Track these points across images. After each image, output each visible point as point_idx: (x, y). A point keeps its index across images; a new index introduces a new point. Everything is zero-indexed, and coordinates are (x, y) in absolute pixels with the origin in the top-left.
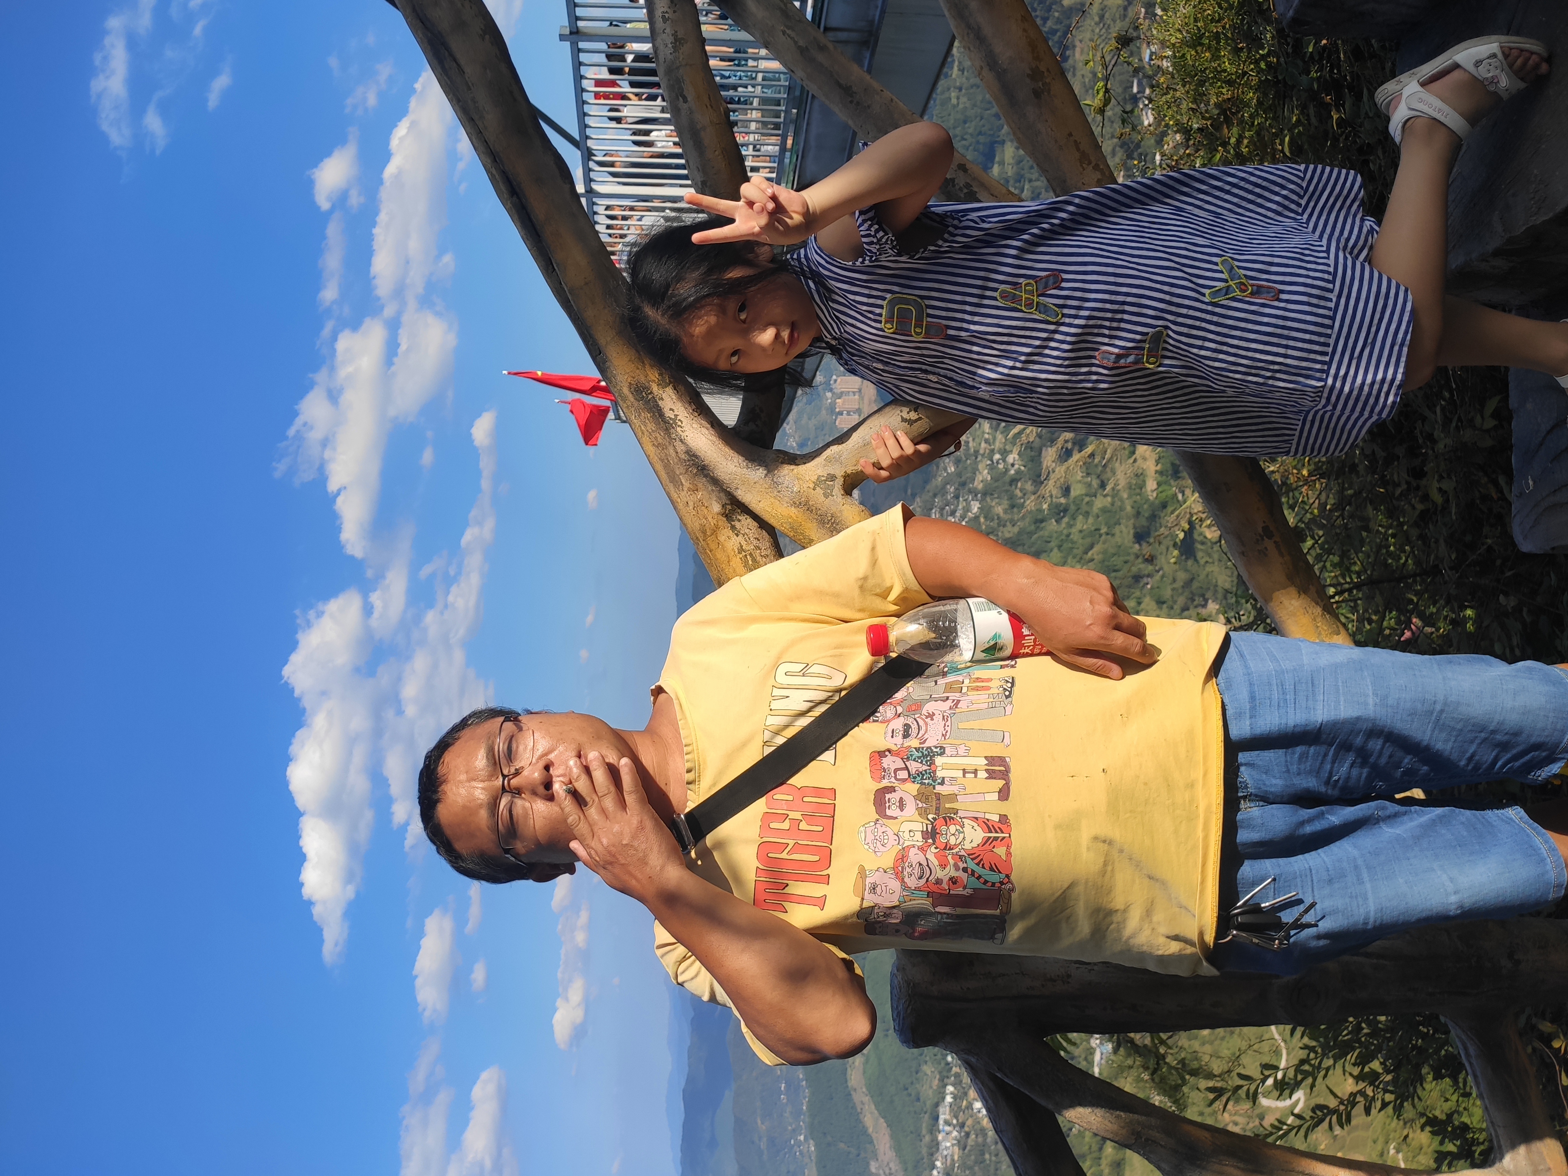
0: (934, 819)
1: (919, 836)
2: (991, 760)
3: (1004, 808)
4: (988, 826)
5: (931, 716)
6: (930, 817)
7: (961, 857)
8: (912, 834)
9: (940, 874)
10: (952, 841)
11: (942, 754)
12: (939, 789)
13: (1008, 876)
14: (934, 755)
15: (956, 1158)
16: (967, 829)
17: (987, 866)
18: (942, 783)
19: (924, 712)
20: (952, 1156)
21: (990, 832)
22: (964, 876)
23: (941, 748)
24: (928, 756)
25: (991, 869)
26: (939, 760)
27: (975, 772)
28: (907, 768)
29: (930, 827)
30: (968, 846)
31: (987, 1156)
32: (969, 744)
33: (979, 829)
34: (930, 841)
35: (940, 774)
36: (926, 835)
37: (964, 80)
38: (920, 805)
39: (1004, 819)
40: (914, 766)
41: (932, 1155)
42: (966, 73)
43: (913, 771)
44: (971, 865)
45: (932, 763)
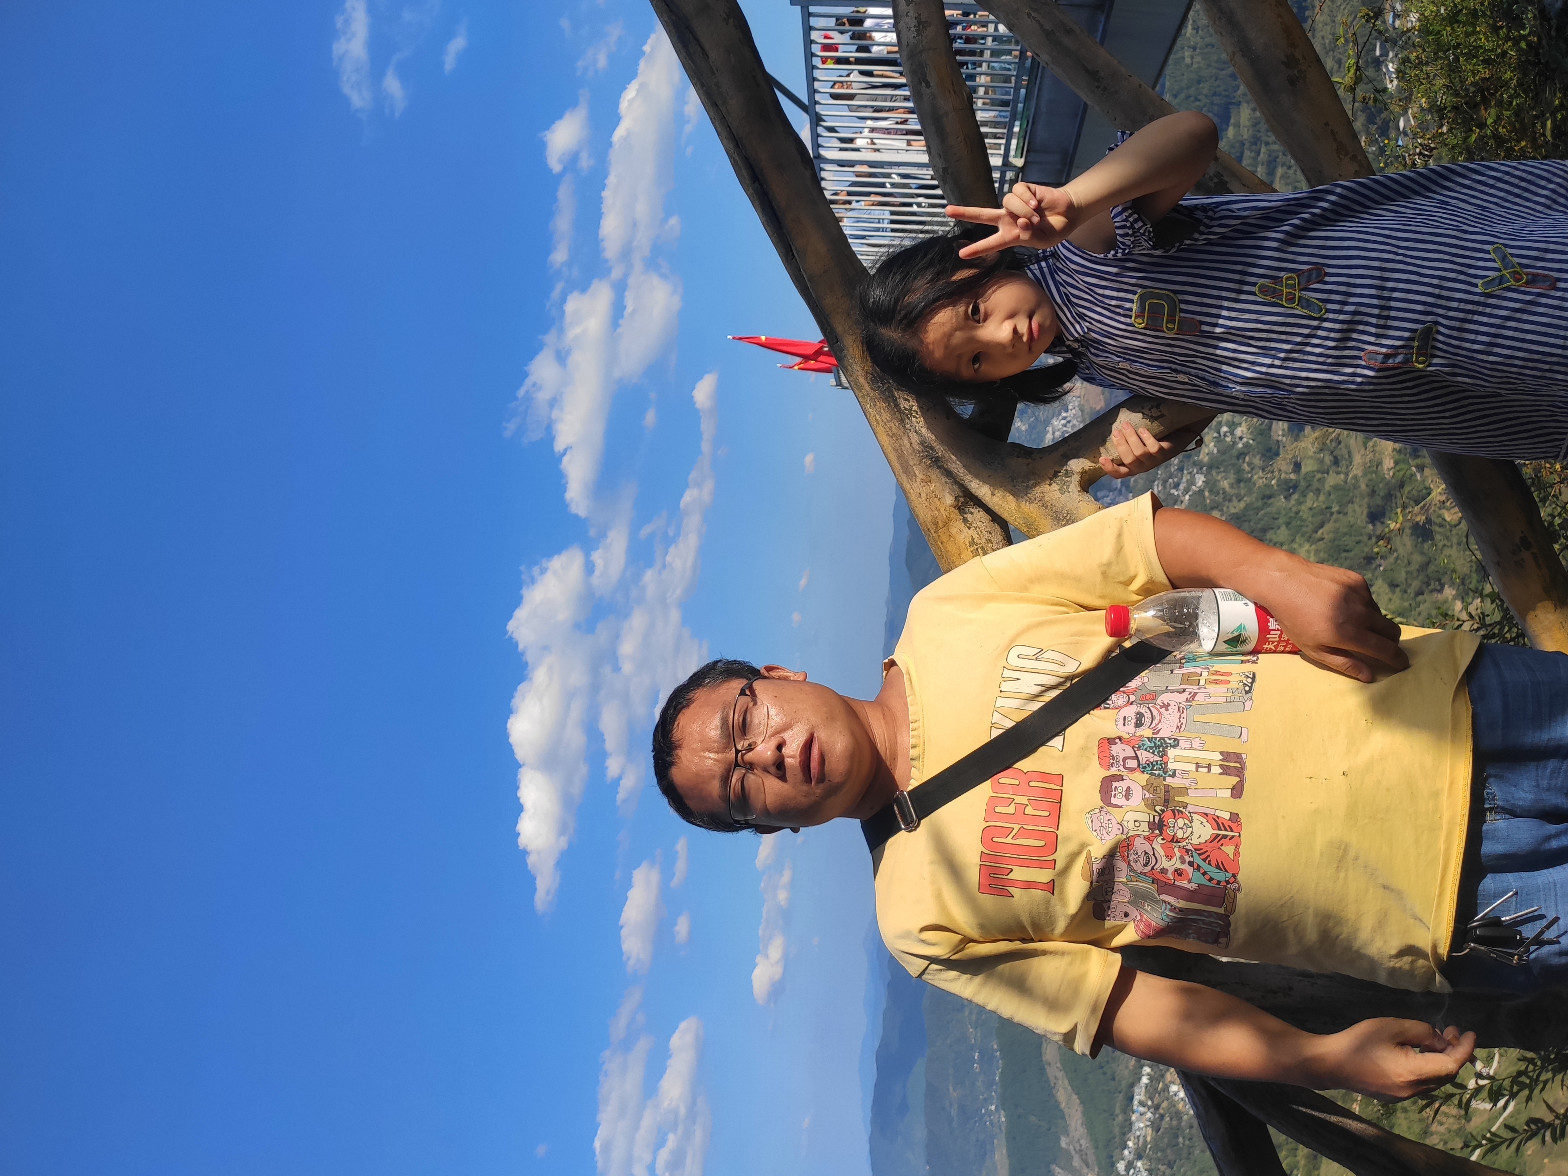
0: (1162, 811)
1: (1145, 826)
2: (1227, 756)
3: (1237, 806)
4: (1217, 823)
5: (1166, 706)
6: (1158, 808)
7: (1187, 851)
8: (1137, 824)
9: (1166, 864)
10: (1180, 834)
11: (1174, 747)
12: (1169, 781)
13: (1234, 876)
14: (1167, 747)
15: (1149, 1139)
16: (1196, 824)
17: (1213, 863)
18: (1173, 775)
19: (1159, 701)
20: (1145, 1137)
21: (1220, 829)
22: (1190, 870)
23: (1175, 740)
24: (1161, 746)
25: (1218, 867)
26: (1171, 752)
27: (1209, 767)
28: (1137, 757)
29: (1157, 819)
30: (1195, 841)
31: (1181, 1140)
32: (1204, 737)
33: (1208, 825)
34: (1157, 832)
35: (1171, 766)
36: (1152, 825)
37: (1198, 39)
38: (1147, 796)
39: (1235, 817)
40: (1144, 756)
41: (1124, 1134)
42: (1200, 32)
43: (1143, 761)
44: (1198, 860)
45: (1165, 754)
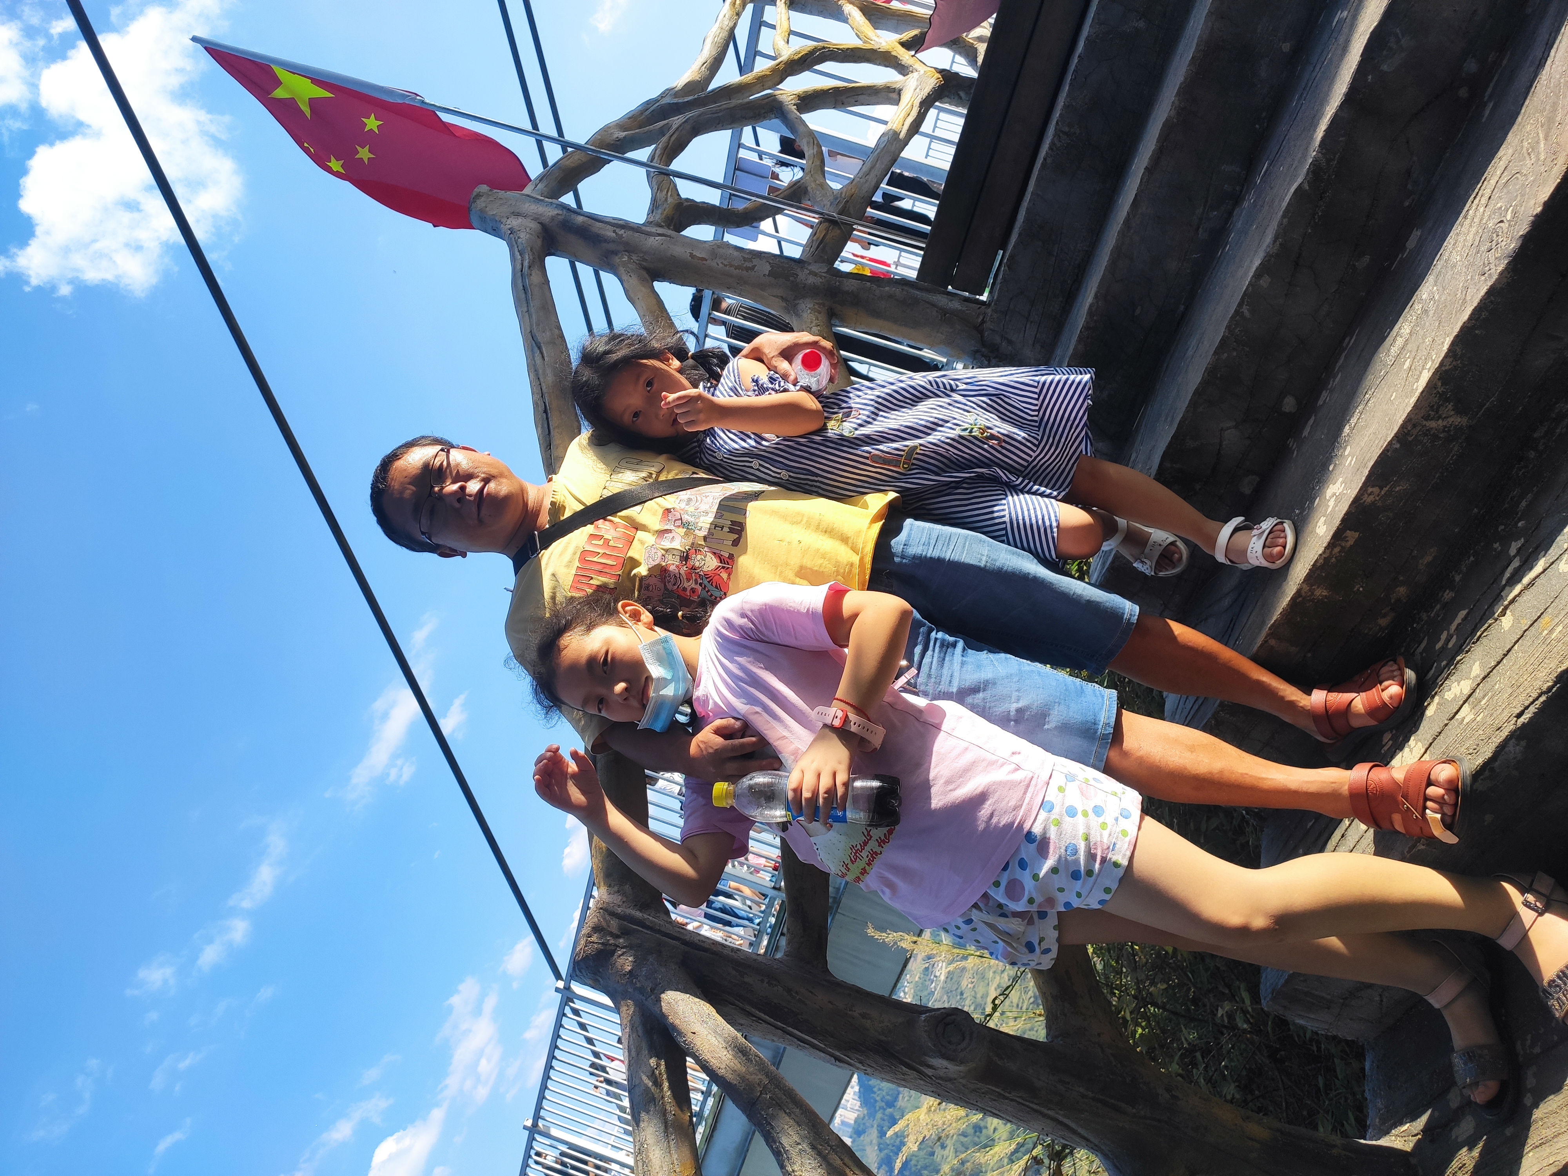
1: (677, 558)
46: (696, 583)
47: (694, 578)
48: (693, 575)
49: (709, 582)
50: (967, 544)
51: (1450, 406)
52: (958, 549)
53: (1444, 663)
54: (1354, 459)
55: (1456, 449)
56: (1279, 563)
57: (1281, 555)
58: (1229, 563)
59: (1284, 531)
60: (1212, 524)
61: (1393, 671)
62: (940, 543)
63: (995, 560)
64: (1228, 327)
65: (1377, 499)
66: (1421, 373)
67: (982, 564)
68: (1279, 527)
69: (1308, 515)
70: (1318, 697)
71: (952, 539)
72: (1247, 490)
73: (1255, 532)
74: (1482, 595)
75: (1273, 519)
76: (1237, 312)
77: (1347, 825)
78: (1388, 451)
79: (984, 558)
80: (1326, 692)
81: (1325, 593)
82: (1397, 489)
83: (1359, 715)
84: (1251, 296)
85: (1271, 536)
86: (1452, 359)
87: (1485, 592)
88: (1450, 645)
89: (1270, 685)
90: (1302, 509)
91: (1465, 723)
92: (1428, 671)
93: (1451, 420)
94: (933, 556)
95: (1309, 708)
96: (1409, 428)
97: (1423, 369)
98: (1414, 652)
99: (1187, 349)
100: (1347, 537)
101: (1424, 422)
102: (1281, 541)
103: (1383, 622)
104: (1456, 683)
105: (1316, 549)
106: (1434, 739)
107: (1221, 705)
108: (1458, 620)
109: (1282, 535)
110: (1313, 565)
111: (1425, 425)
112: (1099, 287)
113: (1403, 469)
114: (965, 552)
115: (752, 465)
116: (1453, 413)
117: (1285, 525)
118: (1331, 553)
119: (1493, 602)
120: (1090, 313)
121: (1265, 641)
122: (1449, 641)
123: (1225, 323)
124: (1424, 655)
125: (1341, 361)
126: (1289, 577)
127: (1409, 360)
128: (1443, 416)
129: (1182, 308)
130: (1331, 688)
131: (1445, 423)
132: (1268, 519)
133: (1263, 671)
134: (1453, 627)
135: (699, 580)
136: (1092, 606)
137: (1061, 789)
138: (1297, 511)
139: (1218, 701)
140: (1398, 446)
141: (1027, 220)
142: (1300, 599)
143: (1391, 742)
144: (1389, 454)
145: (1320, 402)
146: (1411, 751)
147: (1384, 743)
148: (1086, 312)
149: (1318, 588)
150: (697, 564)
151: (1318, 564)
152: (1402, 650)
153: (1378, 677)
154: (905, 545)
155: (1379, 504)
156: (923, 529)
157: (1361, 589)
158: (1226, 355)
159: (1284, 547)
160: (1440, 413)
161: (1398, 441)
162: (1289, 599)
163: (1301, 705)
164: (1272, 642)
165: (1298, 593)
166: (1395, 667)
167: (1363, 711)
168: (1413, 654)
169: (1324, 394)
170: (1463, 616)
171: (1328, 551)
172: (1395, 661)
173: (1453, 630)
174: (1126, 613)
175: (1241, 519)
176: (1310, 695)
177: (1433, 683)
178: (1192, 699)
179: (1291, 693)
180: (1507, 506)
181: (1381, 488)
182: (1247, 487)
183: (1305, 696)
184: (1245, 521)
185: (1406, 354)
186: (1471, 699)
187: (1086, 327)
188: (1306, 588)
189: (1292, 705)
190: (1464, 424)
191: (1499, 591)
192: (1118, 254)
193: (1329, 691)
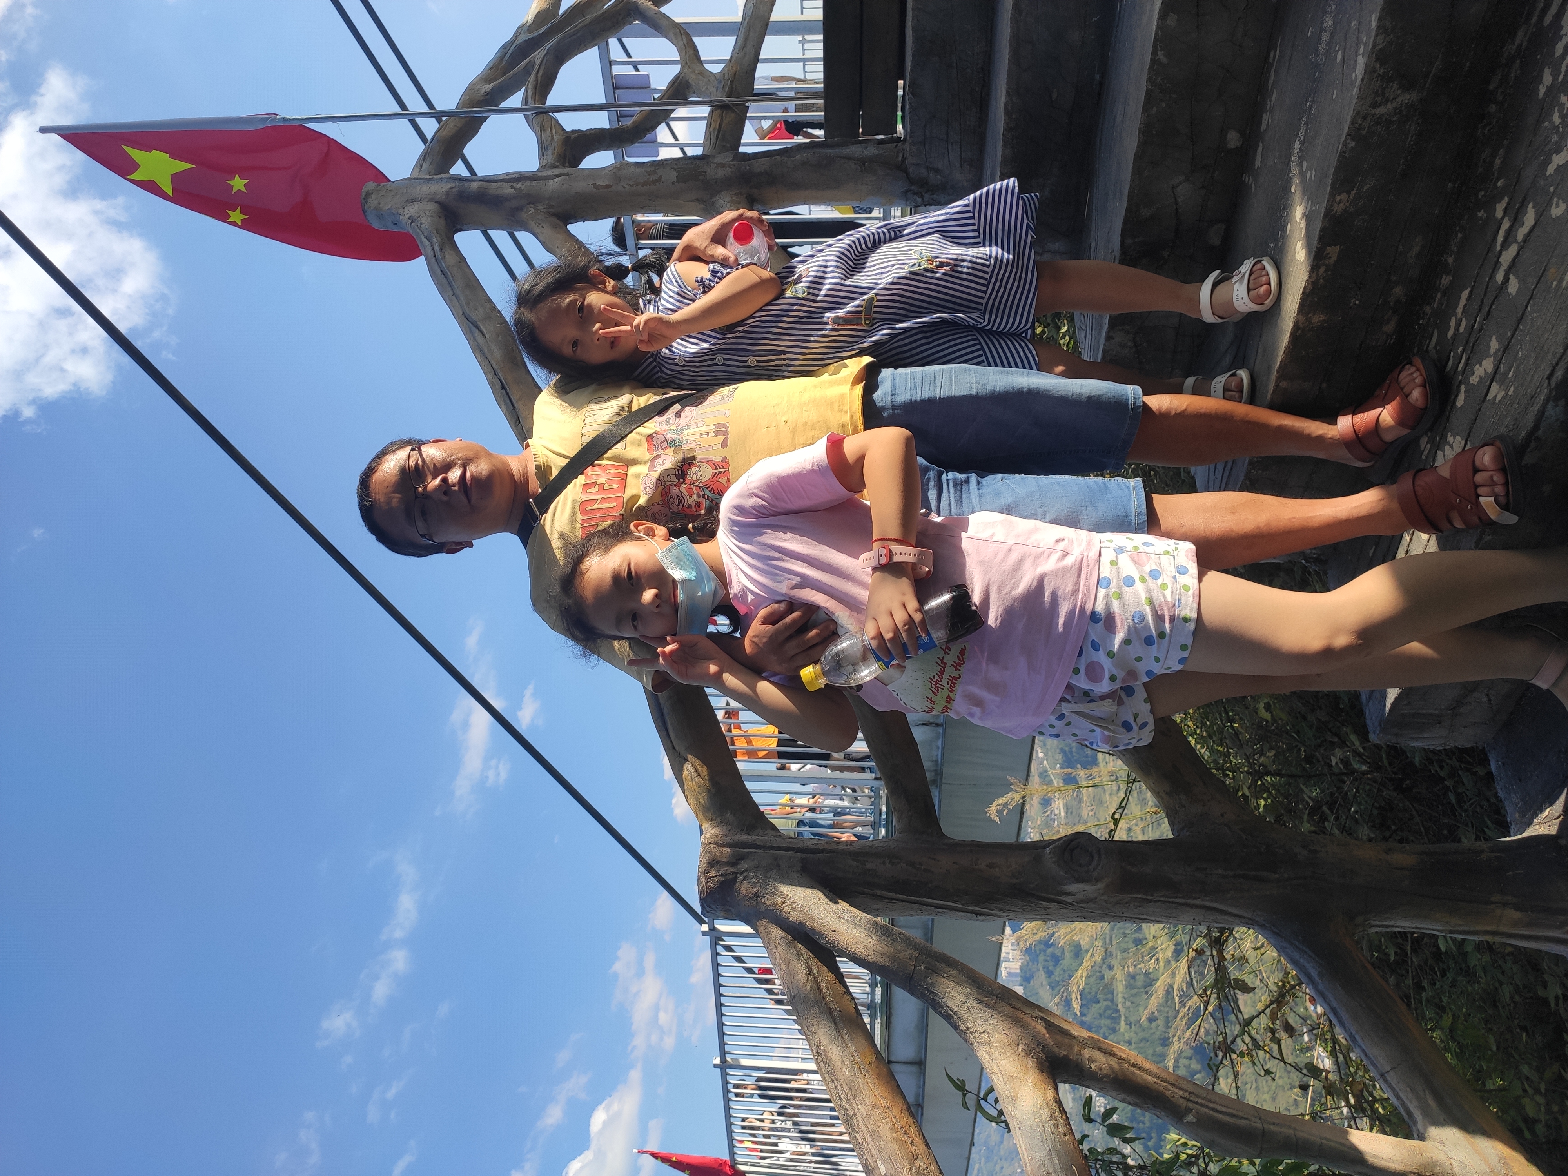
2: (718, 426)
3: (725, 453)
4: (715, 465)
46: (699, 497)
47: (695, 492)
48: (694, 489)
49: (710, 491)
50: (953, 377)
51: (1395, 85)
52: (946, 385)
53: (1460, 349)
54: (1314, 173)
55: (1413, 128)
56: (1269, 302)
57: (1269, 292)
58: (1220, 321)
59: (1264, 268)
60: (1189, 288)
61: (1412, 374)
62: (926, 385)
63: (985, 385)
64: (1149, 80)
65: (1348, 205)
66: (1356, 61)
67: (974, 392)
68: (1258, 266)
69: (1284, 244)
70: (1345, 423)
71: (937, 377)
72: (1215, 240)
73: (1235, 279)
74: (1480, 268)
75: (1250, 260)
76: (1154, 61)
77: (1409, 540)
78: (1344, 152)
79: (974, 386)
80: (1351, 416)
81: (1323, 318)
82: (1365, 188)
83: (1390, 429)
84: (1162, 40)
85: (1252, 277)
86: (1384, 35)
87: (1482, 265)
88: (1462, 330)
89: (1293, 426)
90: (1276, 241)
91: (1497, 402)
92: (1447, 363)
93: (1399, 100)
94: (923, 398)
95: (1338, 437)
96: (1360, 122)
97: (1357, 56)
98: (1427, 348)
99: (1115, 116)
100: (1329, 254)
101: (1373, 111)
102: (1264, 279)
103: (1389, 328)
104: (1478, 366)
105: (1301, 276)
106: (1471, 428)
107: (1251, 463)
108: (1463, 302)
109: (1263, 273)
110: (1303, 293)
111: (1375, 114)
112: (1008, 83)
113: (1365, 166)
114: (954, 385)
115: (716, 361)
116: (1399, 92)
117: (1263, 262)
118: (1317, 275)
119: (1493, 272)
120: (1007, 112)
121: (1277, 385)
122: (1459, 325)
123: (1145, 77)
124: (1438, 348)
125: (1272, 78)
126: (1283, 314)
127: (1340, 52)
128: (1391, 98)
129: (1098, 77)
130: (1356, 408)
131: (1395, 105)
132: (1245, 262)
133: (1283, 415)
134: (1460, 310)
135: (700, 492)
136: (1094, 403)
137: (1114, 563)
138: (1272, 245)
139: (1247, 461)
140: (1353, 144)
141: (916, 39)
142: (1300, 332)
143: (1429, 446)
144: (1347, 155)
145: (1264, 127)
146: (1451, 447)
147: (1422, 449)
148: (1003, 113)
149: (1314, 315)
150: (694, 478)
151: (1308, 291)
152: (1415, 350)
153: (1399, 384)
154: (892, 395)
155: (1352, 210)
156: (906, 374)
157: (1357, 302)
158: (1155, 109)
159: (1269, 284)
160: (1387, 95)
161: (1353, 139)
162: (1288, 335)
163: (1330, 436)
164: (1284, 384)
165: (1296, 326)
166: (1413, 369)
167: (1392, 423)
168: (1427, 351)
169: (1265, 117)
170: (1466, 297)
171: (1314, 275)
172: (1411, 363)
173: (1460, 314)
174: (1130, 398)
175: (1218, 271)
176: (1336, 424)
177: (1454, 373)
178: (1220, 466)
179: (1316, 428)
180: (1480, 170)
181: (1349, 193)
182: (1215, 238)
183: (1331, 427)
184: (1222, 273)
185: (1336, 47)
186: (1497, 376)
187: (1008, 129)
188: (1302, 318)
189: (1320, 439)
190: (1415, 100)
191: (1496, 259)
192: (1017, 43)
193: (1354, 414)
